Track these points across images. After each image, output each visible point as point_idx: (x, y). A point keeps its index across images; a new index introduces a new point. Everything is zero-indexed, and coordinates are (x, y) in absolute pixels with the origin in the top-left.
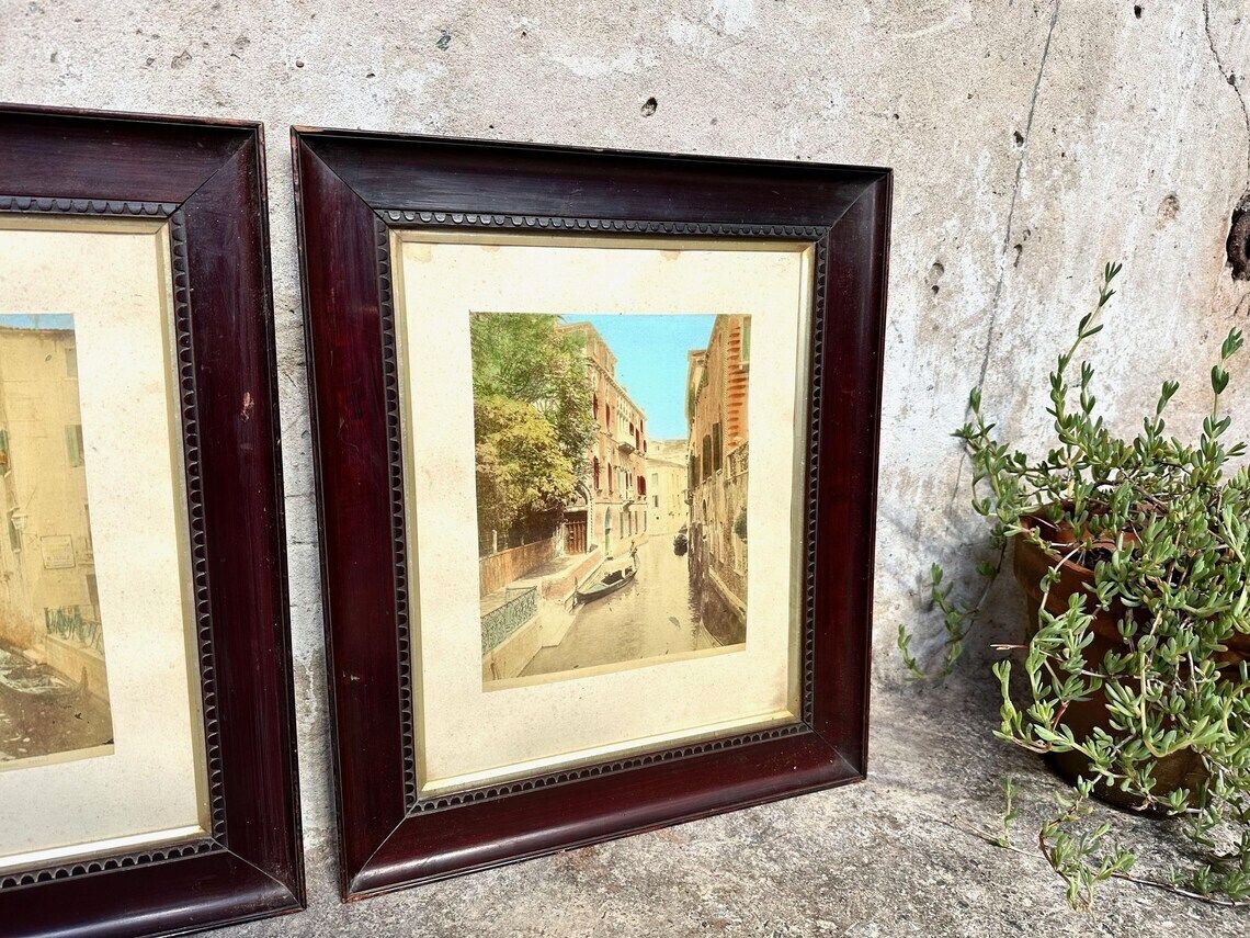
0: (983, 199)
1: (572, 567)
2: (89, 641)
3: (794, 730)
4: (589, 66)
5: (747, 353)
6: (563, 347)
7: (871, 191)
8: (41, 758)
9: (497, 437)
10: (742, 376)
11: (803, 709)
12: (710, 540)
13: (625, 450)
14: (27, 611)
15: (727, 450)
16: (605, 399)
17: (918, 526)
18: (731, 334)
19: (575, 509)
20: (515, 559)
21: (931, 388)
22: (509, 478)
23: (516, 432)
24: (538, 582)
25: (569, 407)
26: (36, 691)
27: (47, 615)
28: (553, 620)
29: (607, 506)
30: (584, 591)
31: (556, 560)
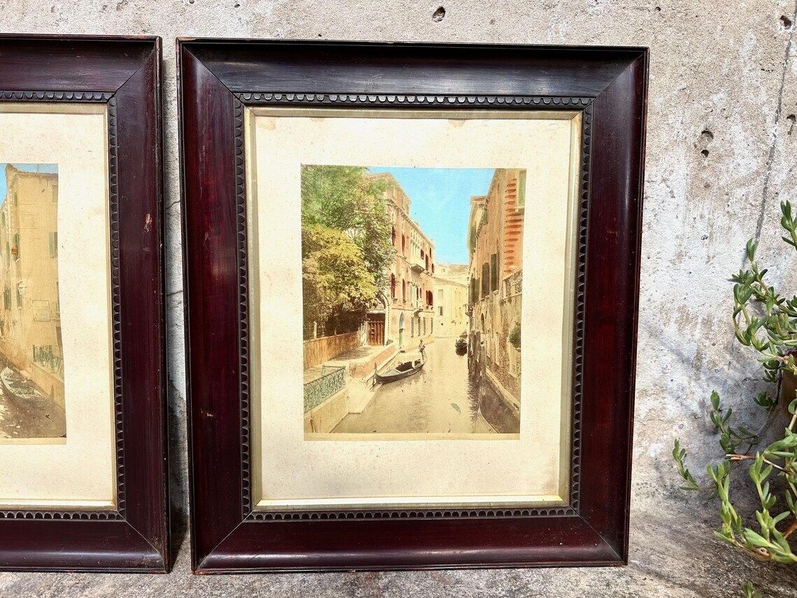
1: (375, 358)
2: (56, 369)
3: (561, 512)
5: (522, 200)
6: (369, 191)
8: (26, 439)
9: (318, 254)
10: (518, 218)
11: (572, 496)
12: (487, 346)
13: (417, 270)
14: (23, 346)
15: (503, 276)
16: (401, 231)
17: (699, 357)
18: (508, 185)
19: (376, 312)
20: (329, 344)
21: (705, 238)
22: (326, 284)
23: (332, 251)
24: (346, 363)
25: (373, 235)
26: (26, 397)
27: (34, 350)
28: (358, 394)
29: (401, 312)
30: (382, 374)
31: (360, 348)
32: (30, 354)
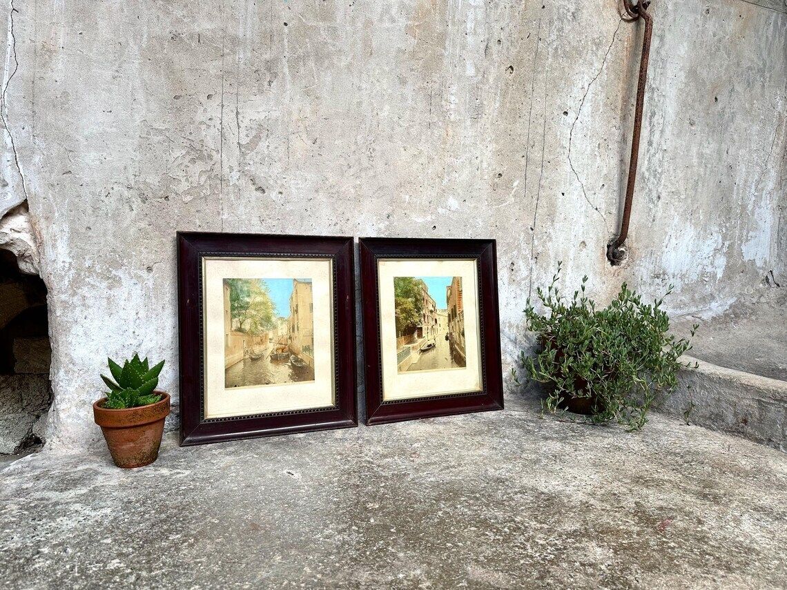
0: (523, 245)
1: (420, 343)
2: (311, 354)
3: (481, 393)
4: (420, 220)
5: (461, 287)
6: (415, 285)
7: (491, 245)
8: (300, 382)
9: (400, 307)
10: (461, 293)
11: (484, 387)
12: (454, 337)
13: (431, 312)
14: (299, 346)
15: (458, 313)
16: (426, 298)
17: (516, 339)
18: (457, 282)
19: (419, 327)
20: (405, 339)
21: (514, 298)
22: (403, 318)
23: (405, 306)
24: (410, 346)
25: (417, 300)
26: (300, 365)
27: (303, 347)
28: (415, 356)
29: (427, 326)
30: (422, 349)
31: (415, 340)
32: (301, 349)
